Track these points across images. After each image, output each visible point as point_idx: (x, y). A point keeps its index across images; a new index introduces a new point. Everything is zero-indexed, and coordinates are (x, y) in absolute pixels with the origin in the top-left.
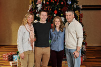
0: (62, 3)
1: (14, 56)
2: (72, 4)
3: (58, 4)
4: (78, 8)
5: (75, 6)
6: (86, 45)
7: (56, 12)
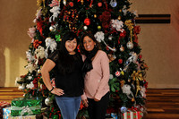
0: (100, 4)
1: (5, 110)
2: (119, 6)
3: (91, 6)
4: (130, 16)
5: (125, 12)
6: (146, 87)
7: (87, 21)
